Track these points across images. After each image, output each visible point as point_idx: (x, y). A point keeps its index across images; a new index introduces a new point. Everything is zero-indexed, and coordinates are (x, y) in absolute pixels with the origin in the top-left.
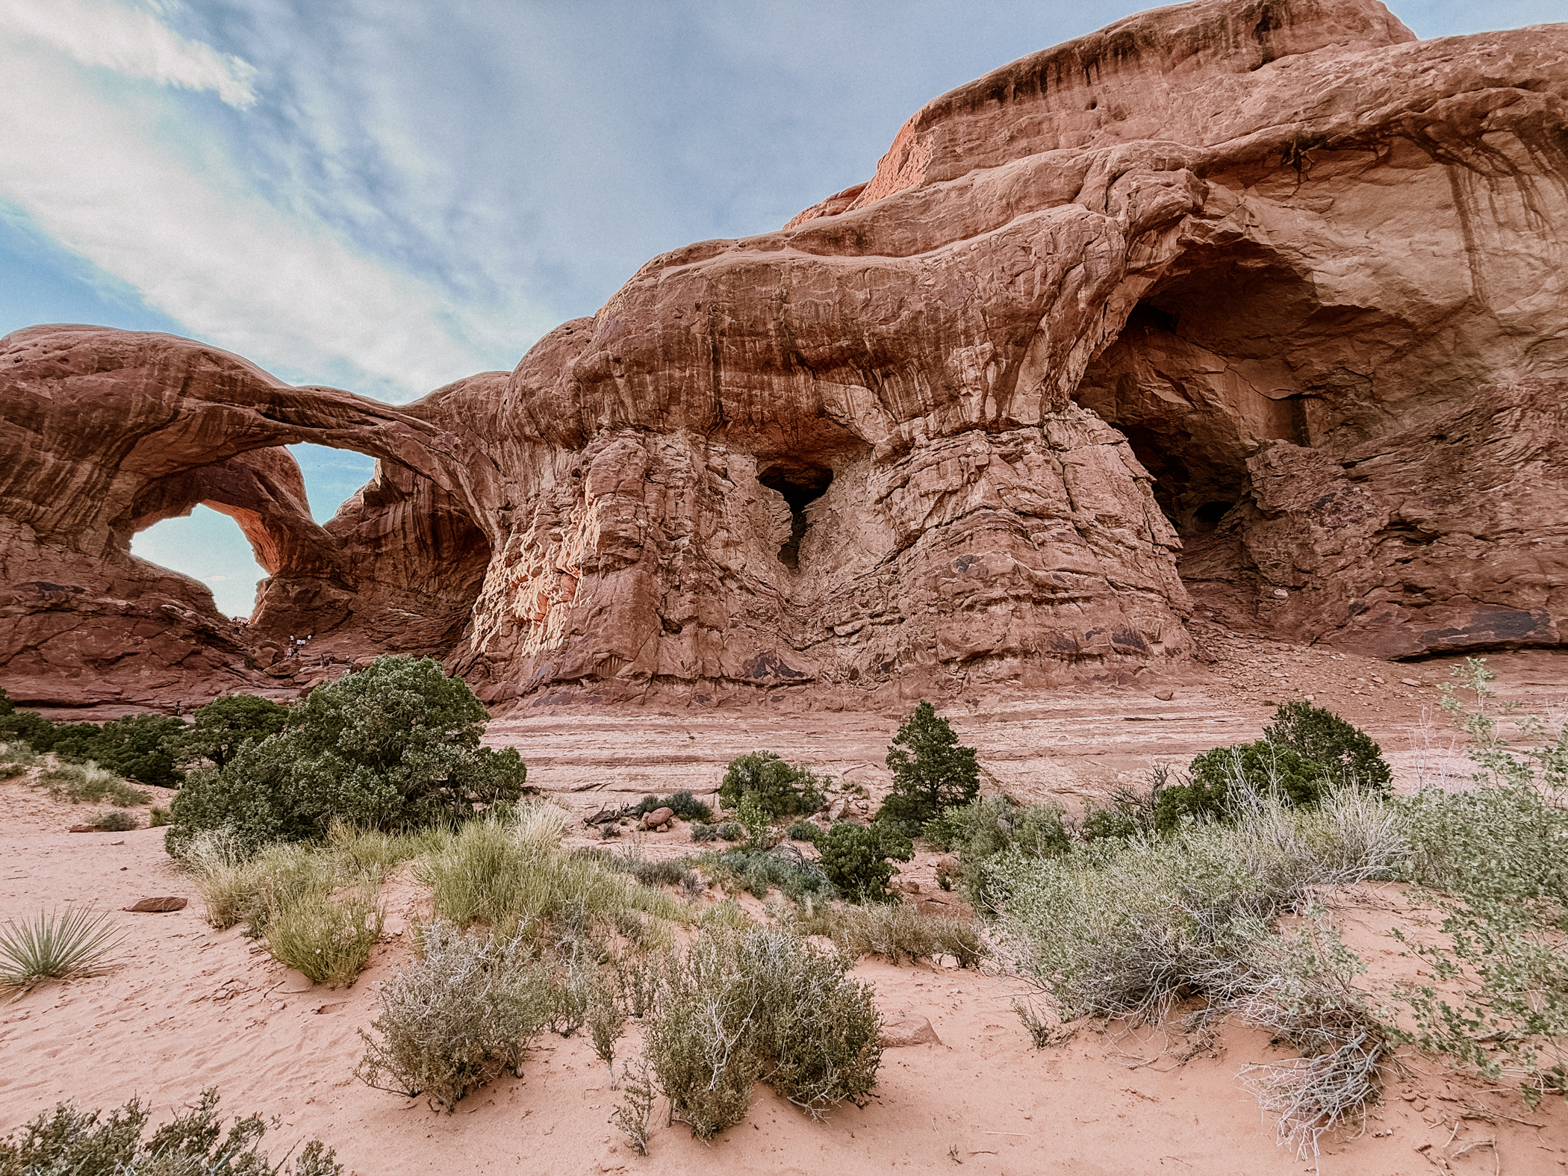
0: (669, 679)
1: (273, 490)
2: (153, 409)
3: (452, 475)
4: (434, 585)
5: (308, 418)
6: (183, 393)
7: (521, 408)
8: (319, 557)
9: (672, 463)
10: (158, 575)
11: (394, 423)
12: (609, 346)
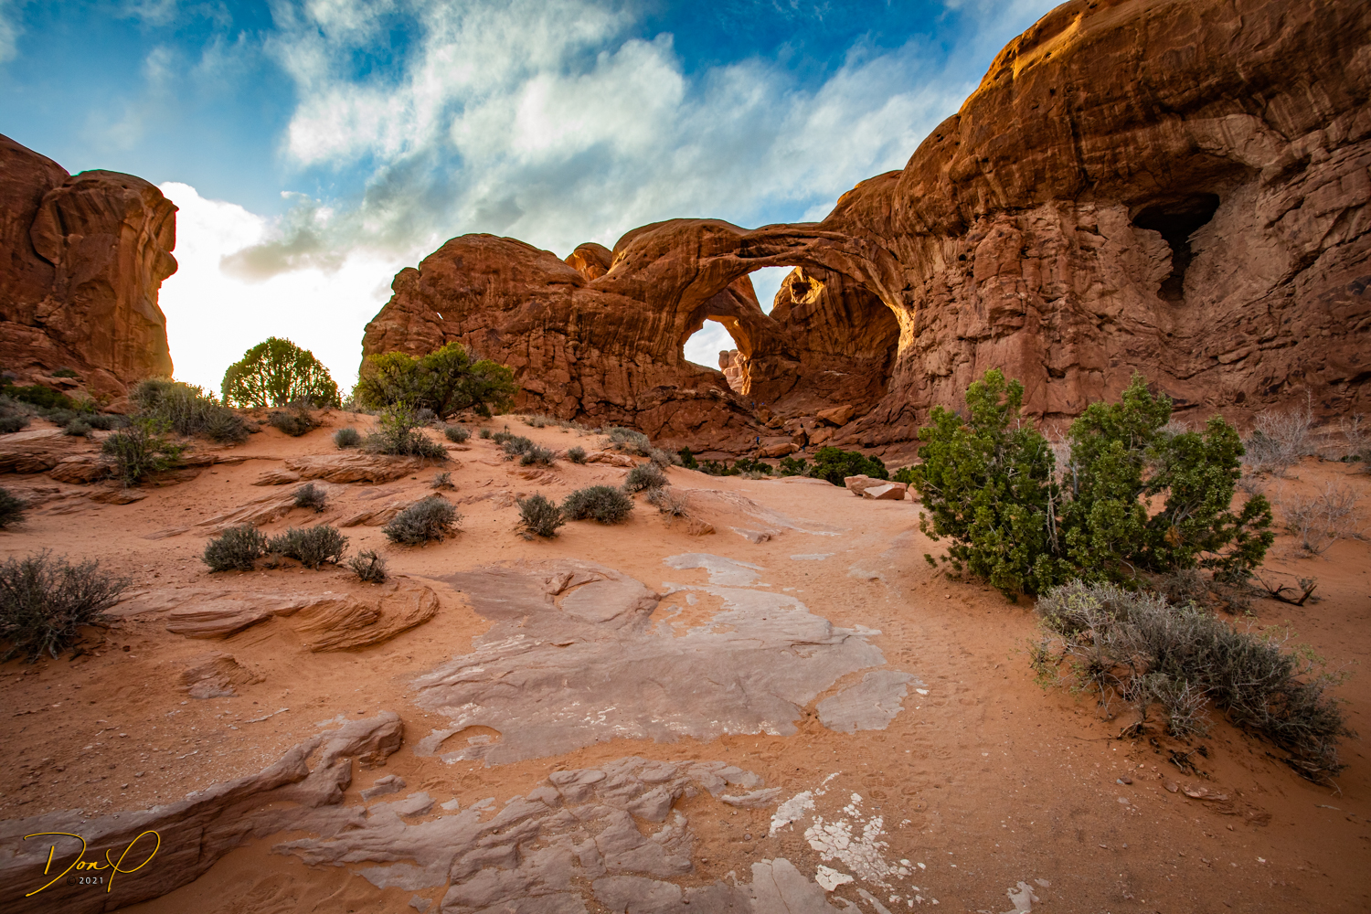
0: (1057, 415)
1: (740, 299)
2: (688, 271)
3: (863, 270)
4: (852, 347)
5: (763, 250)
6: (699, 257)
7: (911, 213)
8: (774, 340)
9: (1044, 234)
10: (702, 371)
11: (816, 241)
12: (977, 150)
